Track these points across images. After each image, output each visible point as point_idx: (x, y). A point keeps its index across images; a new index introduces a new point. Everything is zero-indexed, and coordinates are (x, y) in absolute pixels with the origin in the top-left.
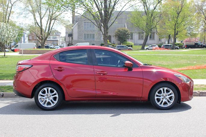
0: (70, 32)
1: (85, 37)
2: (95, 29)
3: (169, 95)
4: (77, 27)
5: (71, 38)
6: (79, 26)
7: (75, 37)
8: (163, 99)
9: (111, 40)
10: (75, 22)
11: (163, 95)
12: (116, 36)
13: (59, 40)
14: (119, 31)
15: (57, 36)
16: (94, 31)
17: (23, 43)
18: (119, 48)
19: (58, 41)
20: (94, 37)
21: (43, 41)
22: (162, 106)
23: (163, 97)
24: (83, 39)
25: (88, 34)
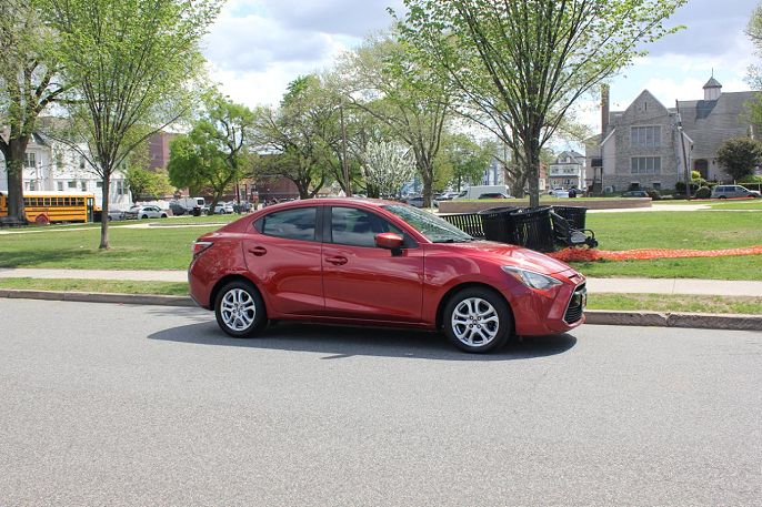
0: (597, 154)
1: (634, 166)
2: (662, 144)
3: (485, 317)
4: (613, 142)
5: (599, 170)
6: (618, 138)
7: (609, 167)
8: (471, 326)
9: (706, 172)
10: (609, 129)
11: (471, 318)
12: (720, 160)
13: (579, 175)
14: (731, 147)
15: (575, 167)
16: (658, 149)
17: (492, 184)
18: (722, 193)
19: (576, 177)
20: (658, 165)
21: (521, 179)
22: (470, 343)
23: (471, 322)
24: (630, 171)
25: (642, 159)
